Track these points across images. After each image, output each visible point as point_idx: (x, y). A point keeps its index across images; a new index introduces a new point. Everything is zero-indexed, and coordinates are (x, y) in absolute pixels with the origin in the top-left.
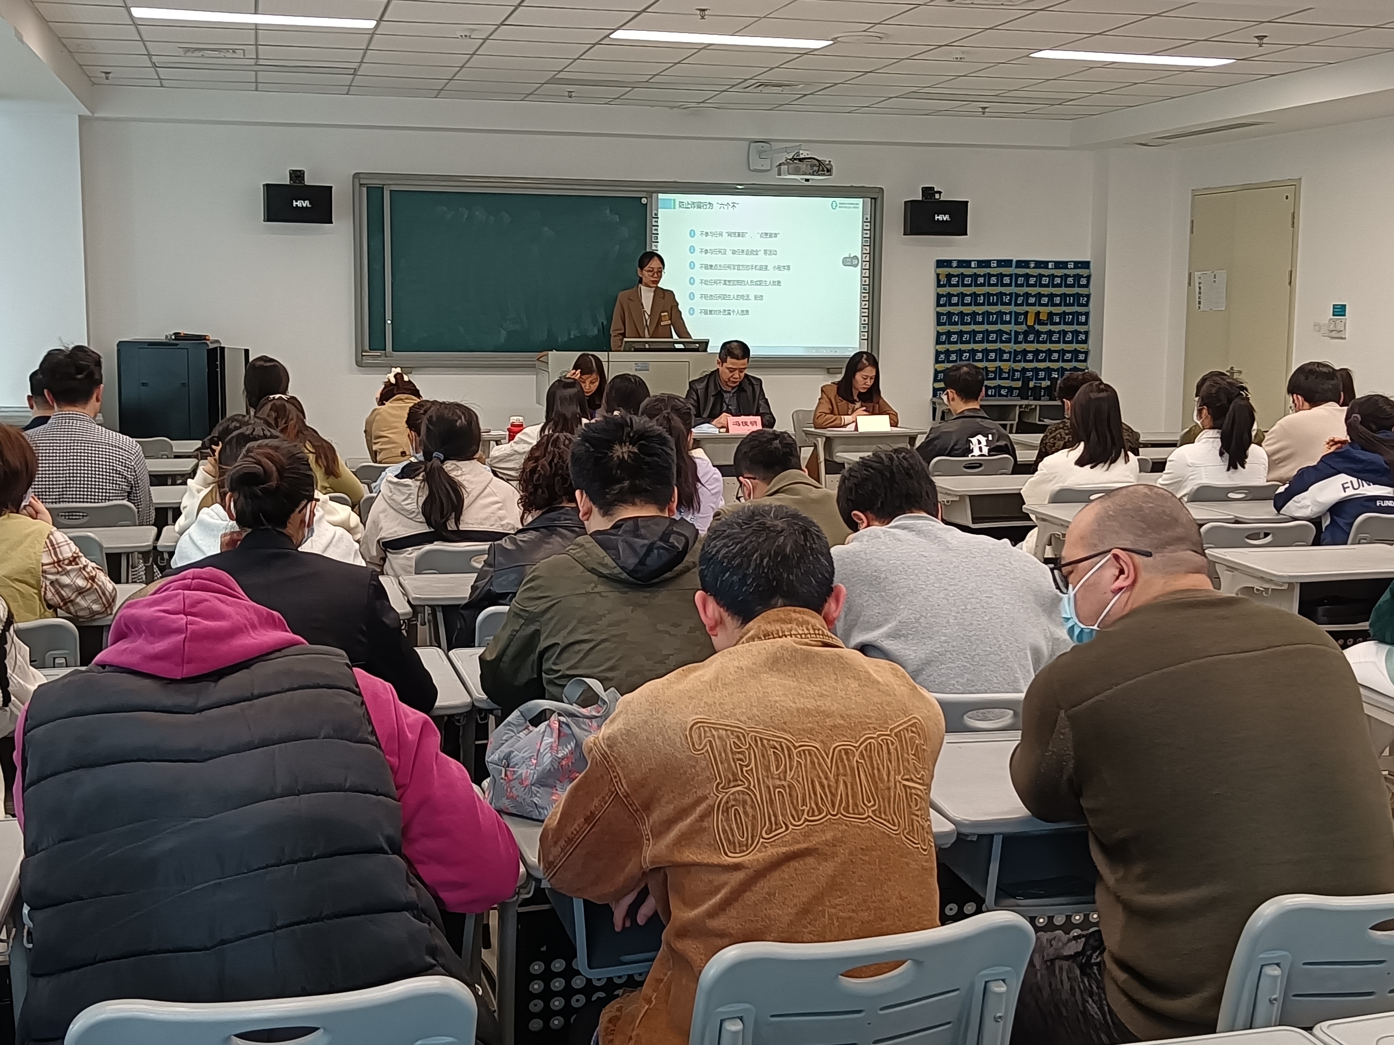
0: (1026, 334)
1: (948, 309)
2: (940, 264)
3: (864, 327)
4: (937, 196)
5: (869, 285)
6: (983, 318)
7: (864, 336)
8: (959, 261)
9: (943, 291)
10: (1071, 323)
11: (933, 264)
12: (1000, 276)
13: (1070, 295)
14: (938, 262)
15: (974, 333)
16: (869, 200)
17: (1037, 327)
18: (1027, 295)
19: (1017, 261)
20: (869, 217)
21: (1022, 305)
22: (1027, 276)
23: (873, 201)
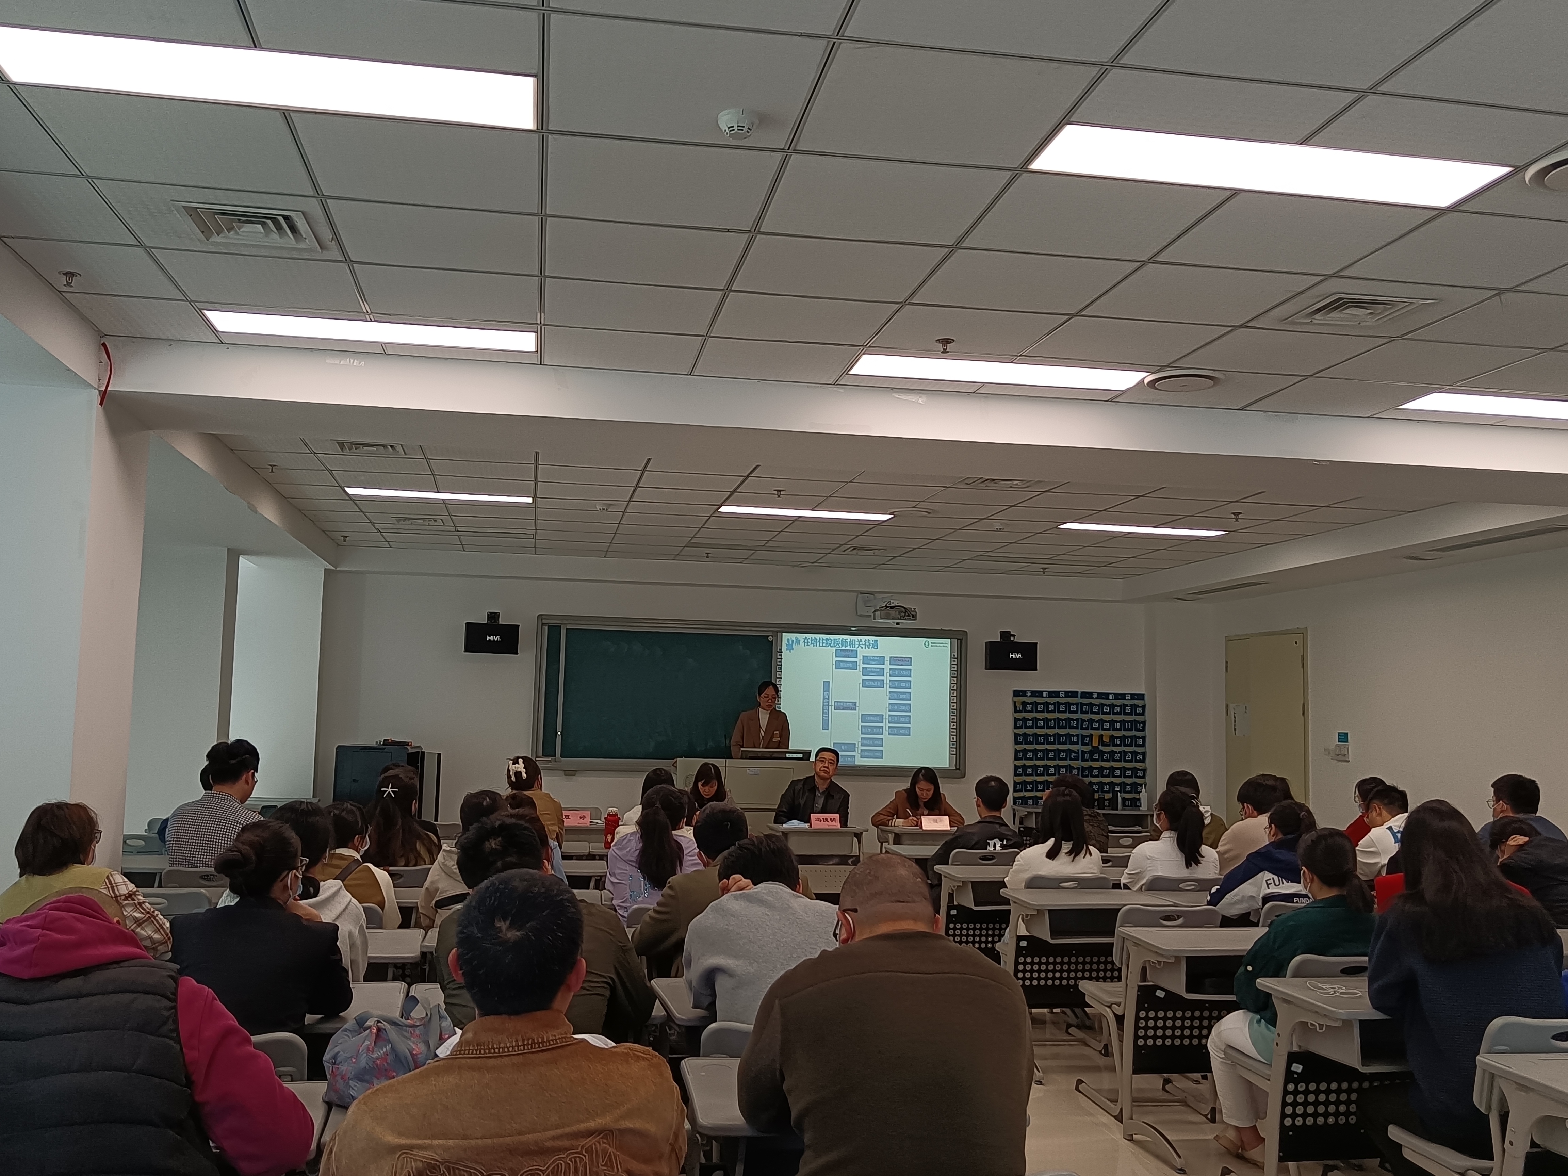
0: (1091, 753)
1: (1024, 730)
2: (1017, 693)
3: (953, 744)
4: (1012, 638)
5: (956, 709)
6: (1054, 739)
7: (953, 751)
8: (1032, 692)
9: (1019, 716)
10: (1130, 745)
11: (1012, 694)
12: (1067, 705)
13: (1128, 722)
14: (1015, 692)
15: (1047, 751)
16: (956, 640)
17: (1101, 748)
18: (1091, 721)
19: (1082, 693)
20: (956, 654)
21: (1087, 729)
22: (1091, 705)
23: (959, 641)
